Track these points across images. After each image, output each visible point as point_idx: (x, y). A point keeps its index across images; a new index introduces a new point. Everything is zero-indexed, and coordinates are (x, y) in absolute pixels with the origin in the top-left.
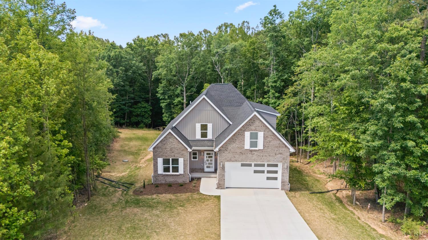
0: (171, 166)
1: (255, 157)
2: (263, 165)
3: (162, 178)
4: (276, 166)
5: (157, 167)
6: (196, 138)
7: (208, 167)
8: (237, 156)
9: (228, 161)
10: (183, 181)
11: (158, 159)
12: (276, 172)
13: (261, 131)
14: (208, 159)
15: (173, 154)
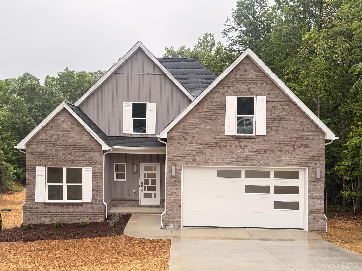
0: (65, 185)
1: (247, 154)
2: (266, 175)
3: (45, 211)
4: (295, 175)
5: (35, 186)
6: (124, 132)
7: (146, 196)
8: (208, 152)
9: (187, 163)
10: (91, 219)
11: (37, 167)
12: (294, 190)
13: (261, 95)
14: (147, 178)
15: (70, 158)
